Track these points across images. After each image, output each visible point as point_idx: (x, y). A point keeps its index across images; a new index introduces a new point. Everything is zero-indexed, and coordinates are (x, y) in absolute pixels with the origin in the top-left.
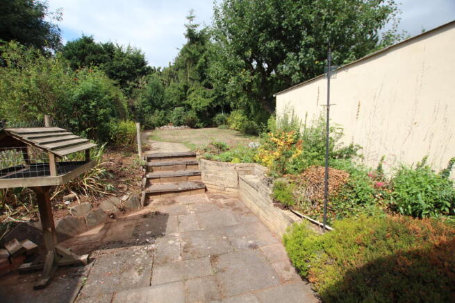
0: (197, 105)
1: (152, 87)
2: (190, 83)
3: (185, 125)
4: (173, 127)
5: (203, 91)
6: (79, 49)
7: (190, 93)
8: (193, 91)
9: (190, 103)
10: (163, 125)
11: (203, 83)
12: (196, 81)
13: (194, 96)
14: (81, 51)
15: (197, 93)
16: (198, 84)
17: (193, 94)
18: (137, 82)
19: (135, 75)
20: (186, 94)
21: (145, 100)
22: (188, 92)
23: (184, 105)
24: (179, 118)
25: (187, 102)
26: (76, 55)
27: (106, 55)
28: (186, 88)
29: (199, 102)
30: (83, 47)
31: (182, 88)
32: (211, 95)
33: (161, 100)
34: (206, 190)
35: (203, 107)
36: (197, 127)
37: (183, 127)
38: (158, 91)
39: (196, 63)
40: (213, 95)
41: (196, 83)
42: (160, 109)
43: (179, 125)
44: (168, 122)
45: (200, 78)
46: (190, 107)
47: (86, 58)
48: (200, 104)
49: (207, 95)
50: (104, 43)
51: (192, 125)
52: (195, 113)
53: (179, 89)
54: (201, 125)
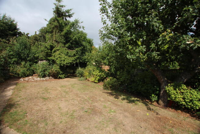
0: (61, 61)
1: (20, 44)
2: (55, 44)
3: (49, 76)
4: (39, 79)
5: (66, 51)
7: (55, 51)
8: (58, 50)
9: (55, 59)
10: (28, 76)
11: (67, 45)
12: (60, 43)
13: (59, 54)
15: (61, 52)
16: (63, 45)
17: (58, 52)
18: (8, 40)
19: (7, 35)
20: (51, 52)
21: (12, 53)
22: (53, 50)
23: (49, 60)
24: (45, 71)
25: (52, 58)
28: (52, 47)
29: (63, 59)
31: (48, 47)
32: (72, 55)
33: (28, 54)
35: (66, 63)
36: (60, 78)
37: (47, 78)
38: (26, 47)
39: (62, 31)
40: (74, 55)
41: (61, 44)
42: (26, 61)
43: (44, 76)
44: (33, 73)
45: (64, 42)
46: (54, 62)
48: (64, 60)
49: (69, 54)
51: (55, 76)
52: (58, 67)
53: (46, 47)
54: (63, 76)
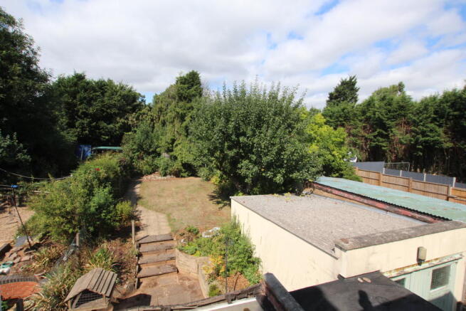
0: (182, 158)
2: (177, 136)
3: (170, 175)
4: (160, 178)
5: (188, 145)
6: (71, 87)
7: (177, 145)
8: (180, 144)
9: (176, 155)
10: (150, 174)
11: (188, 139)
12: (182, 136)
13: (180, 149)
14: (73, 89)
15: (183, 147)
16: (184, 138)
17: (179, 147)
19: (125, 112)
20: (172, 147)
21: (134, 147)
22: (174, 145)
24: (166, 169)
25: (174, 153)
26: (67, 92)
27: (98, 94)
28: (173, 141)
29: (184, 155)
30: (76, 85)
31: (169, 141)
34: (178, 272)
35: (187, 161)
36: (182, 177)
37: (168, 177)
38: (147, 137)
43: (165, 175)
44: (154, 170)
45: (185, 134)
46: (175, 158)
47: (78, 96)
48: (185, 157)
50: (96, 80)
51: (177, 174)
52: (180, 164)
53: (167, 142)
54: (185, 175)
